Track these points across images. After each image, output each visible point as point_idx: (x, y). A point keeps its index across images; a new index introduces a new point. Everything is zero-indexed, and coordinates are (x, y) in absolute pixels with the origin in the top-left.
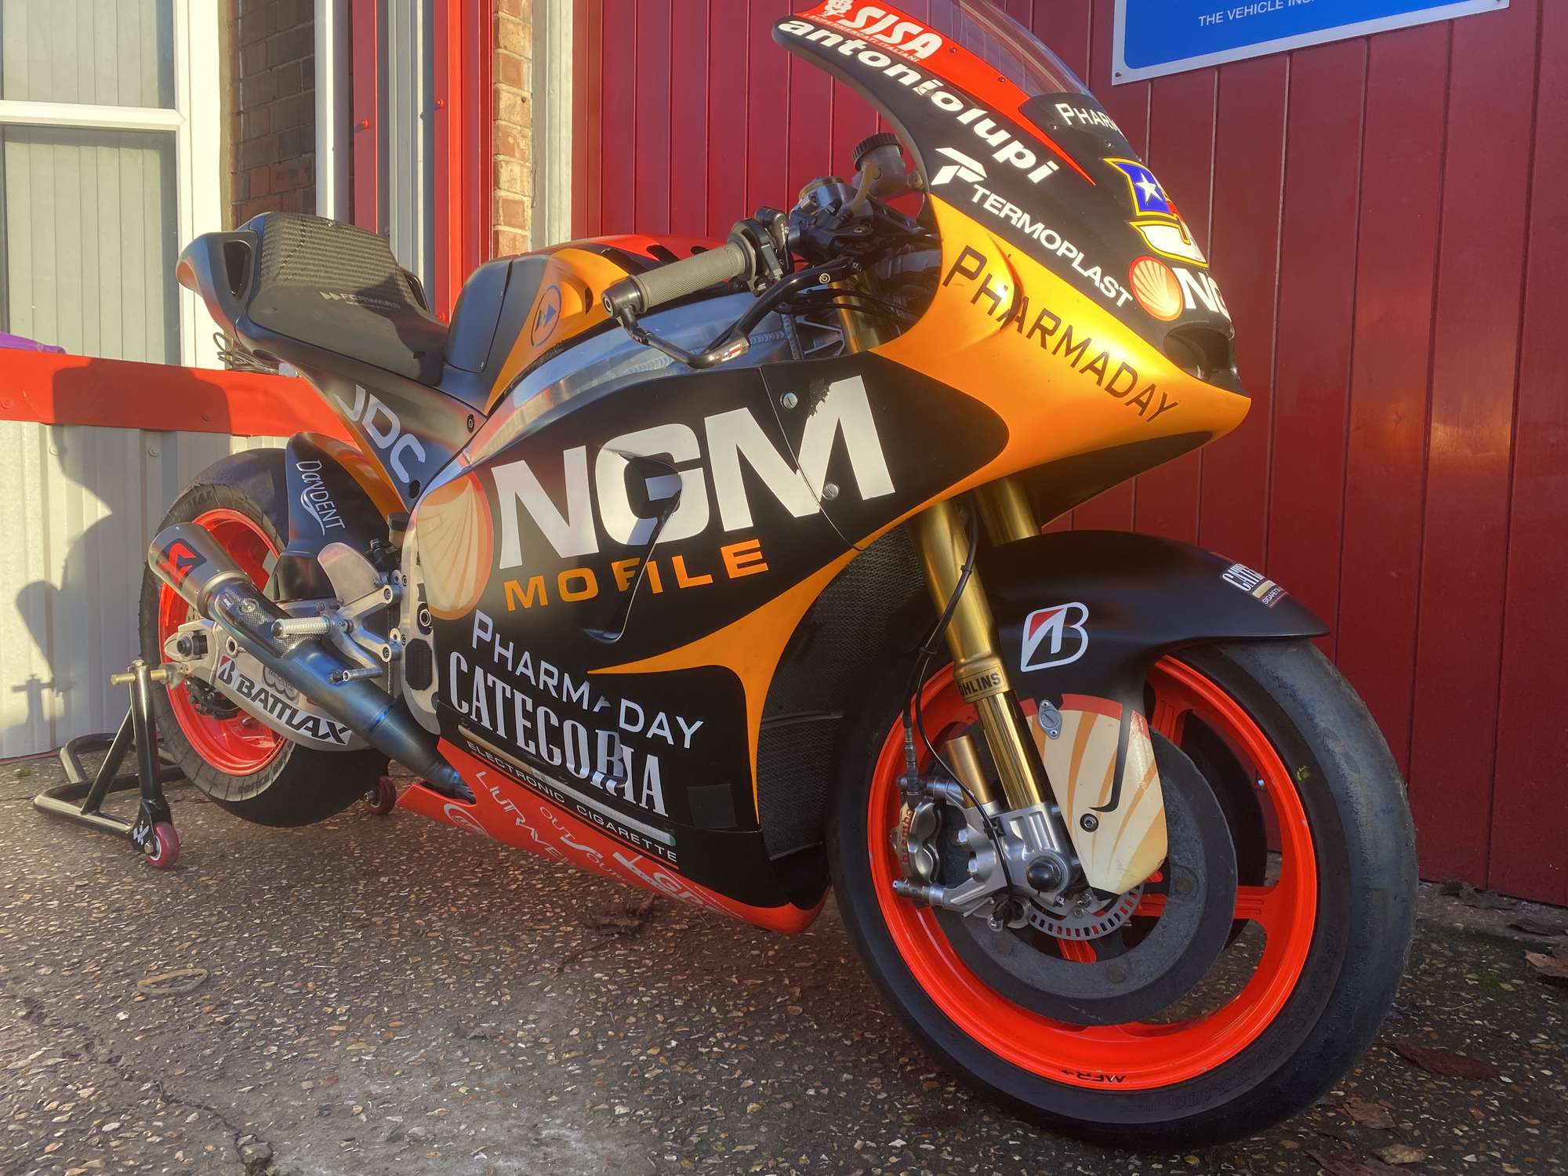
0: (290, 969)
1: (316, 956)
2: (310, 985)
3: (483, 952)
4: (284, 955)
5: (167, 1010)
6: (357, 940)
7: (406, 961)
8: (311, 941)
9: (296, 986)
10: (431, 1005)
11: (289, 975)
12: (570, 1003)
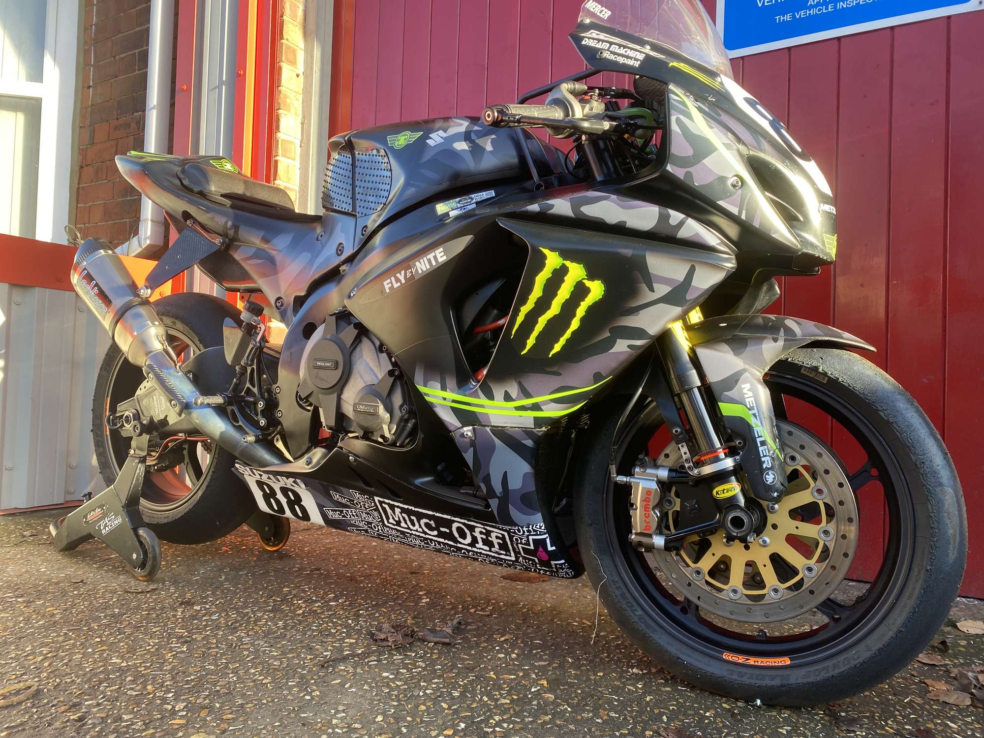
0: (130, 675)
1: (151, 665)
2: (149, 687)
3: (288, 659)
4: (124, 664)
5: (27, 710)
6: (183, 652)
7: (226, 667)
8: (145, 654)
9: (138, 688)
10: (255, 700)
11: (130, 681)
12: (368, 695)
